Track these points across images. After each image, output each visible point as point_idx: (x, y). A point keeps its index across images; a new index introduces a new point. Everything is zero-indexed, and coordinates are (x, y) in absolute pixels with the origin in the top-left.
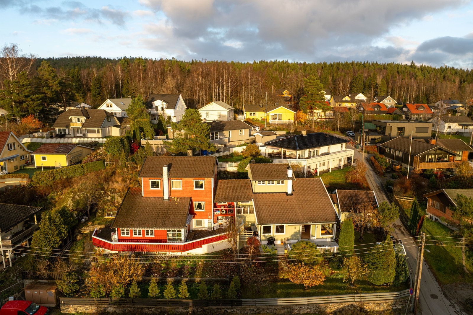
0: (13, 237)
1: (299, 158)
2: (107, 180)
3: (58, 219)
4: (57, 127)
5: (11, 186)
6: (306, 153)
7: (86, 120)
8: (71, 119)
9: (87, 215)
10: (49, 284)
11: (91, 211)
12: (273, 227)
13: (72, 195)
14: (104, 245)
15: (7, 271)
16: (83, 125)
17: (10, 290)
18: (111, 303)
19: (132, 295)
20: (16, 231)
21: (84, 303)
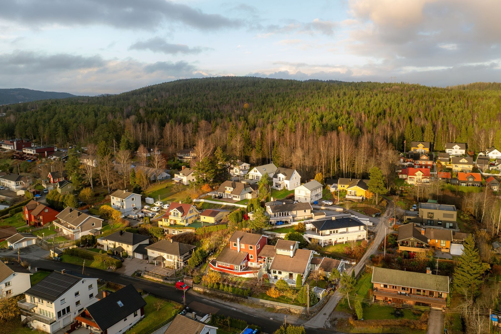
0: (184, 257)
1: (322, 235)
2: (225, 236)
3: (199, 254)
4: (219, 192)
5: (189, 232)
6: (328, 232)
7: (233, 190)
8: (226, 188)
9: (213, 252)
10: (191, 278)
11: (214, 250)
12: (277, 272)
13: (209, 242)
14: (212, 267)
15: (180, 271)
16: (232, 193)
17: (180, 278)
18: (207, 289)
19: (214, 287)
20: (186, 255)
21: (200, 287)
